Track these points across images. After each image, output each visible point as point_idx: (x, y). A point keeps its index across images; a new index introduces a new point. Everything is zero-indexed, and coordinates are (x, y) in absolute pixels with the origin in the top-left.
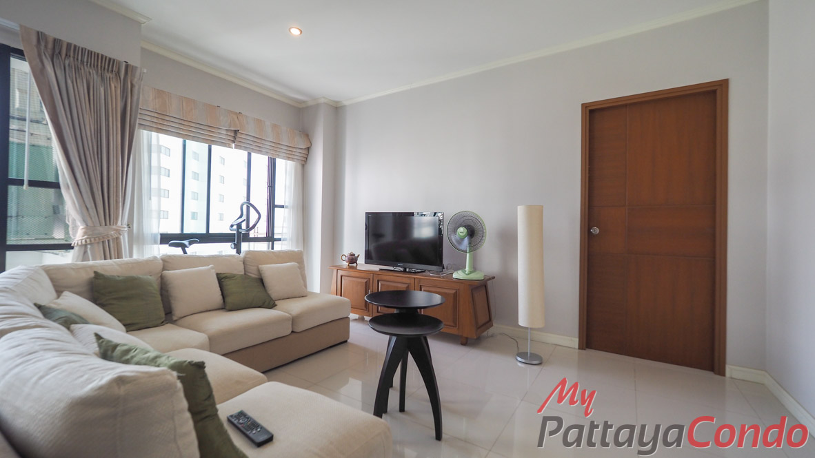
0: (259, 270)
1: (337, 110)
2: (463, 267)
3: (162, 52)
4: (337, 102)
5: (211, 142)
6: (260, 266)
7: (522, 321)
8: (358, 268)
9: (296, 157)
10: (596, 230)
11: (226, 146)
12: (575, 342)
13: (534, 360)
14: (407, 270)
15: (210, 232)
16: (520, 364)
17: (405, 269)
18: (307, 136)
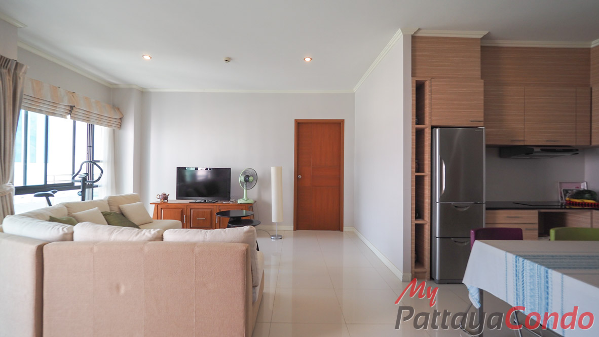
0: (119, 208)
1: (144, 94)
2: (242, 197)
3: (34, 51)
4: (143, 88)
5: (48, 114)
6: (120, 206)
7: (274, 220)
8: (169, 202)
9: (114, 125)
10: (300, 177)
11: (62, 117)
12: (292, 227)
13: (279, 237)
14: (206, 201)
15: (48, 183)
16: (273, 240)
17: (205, 201)
18: (118, 109)
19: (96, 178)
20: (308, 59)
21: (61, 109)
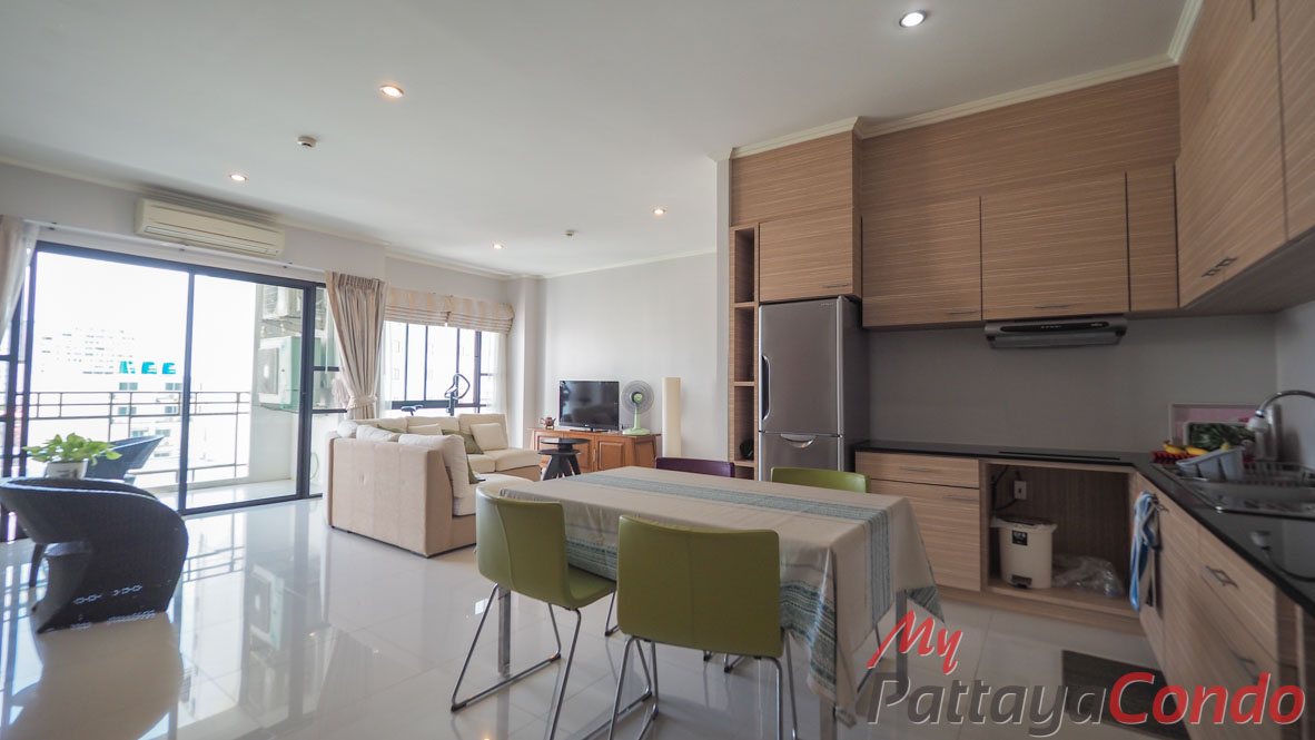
0: (470, 428)
1: (538, 283)
4: (538, 276)
5: (428, 324)
6: (471, 425)
8: (554, 429)
9: (500, 328)
11: (440, 326)
15: (427, 399)
18: (511, 307)
19: (461, 393)
20: (659, 212)
21: (438, 316)
